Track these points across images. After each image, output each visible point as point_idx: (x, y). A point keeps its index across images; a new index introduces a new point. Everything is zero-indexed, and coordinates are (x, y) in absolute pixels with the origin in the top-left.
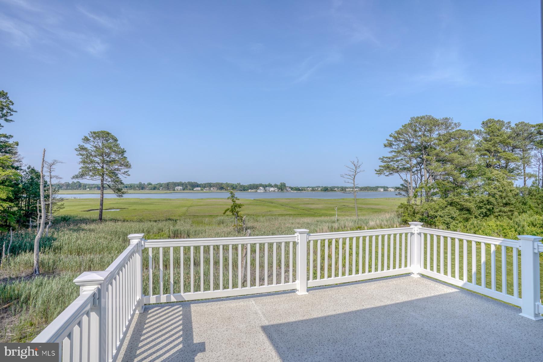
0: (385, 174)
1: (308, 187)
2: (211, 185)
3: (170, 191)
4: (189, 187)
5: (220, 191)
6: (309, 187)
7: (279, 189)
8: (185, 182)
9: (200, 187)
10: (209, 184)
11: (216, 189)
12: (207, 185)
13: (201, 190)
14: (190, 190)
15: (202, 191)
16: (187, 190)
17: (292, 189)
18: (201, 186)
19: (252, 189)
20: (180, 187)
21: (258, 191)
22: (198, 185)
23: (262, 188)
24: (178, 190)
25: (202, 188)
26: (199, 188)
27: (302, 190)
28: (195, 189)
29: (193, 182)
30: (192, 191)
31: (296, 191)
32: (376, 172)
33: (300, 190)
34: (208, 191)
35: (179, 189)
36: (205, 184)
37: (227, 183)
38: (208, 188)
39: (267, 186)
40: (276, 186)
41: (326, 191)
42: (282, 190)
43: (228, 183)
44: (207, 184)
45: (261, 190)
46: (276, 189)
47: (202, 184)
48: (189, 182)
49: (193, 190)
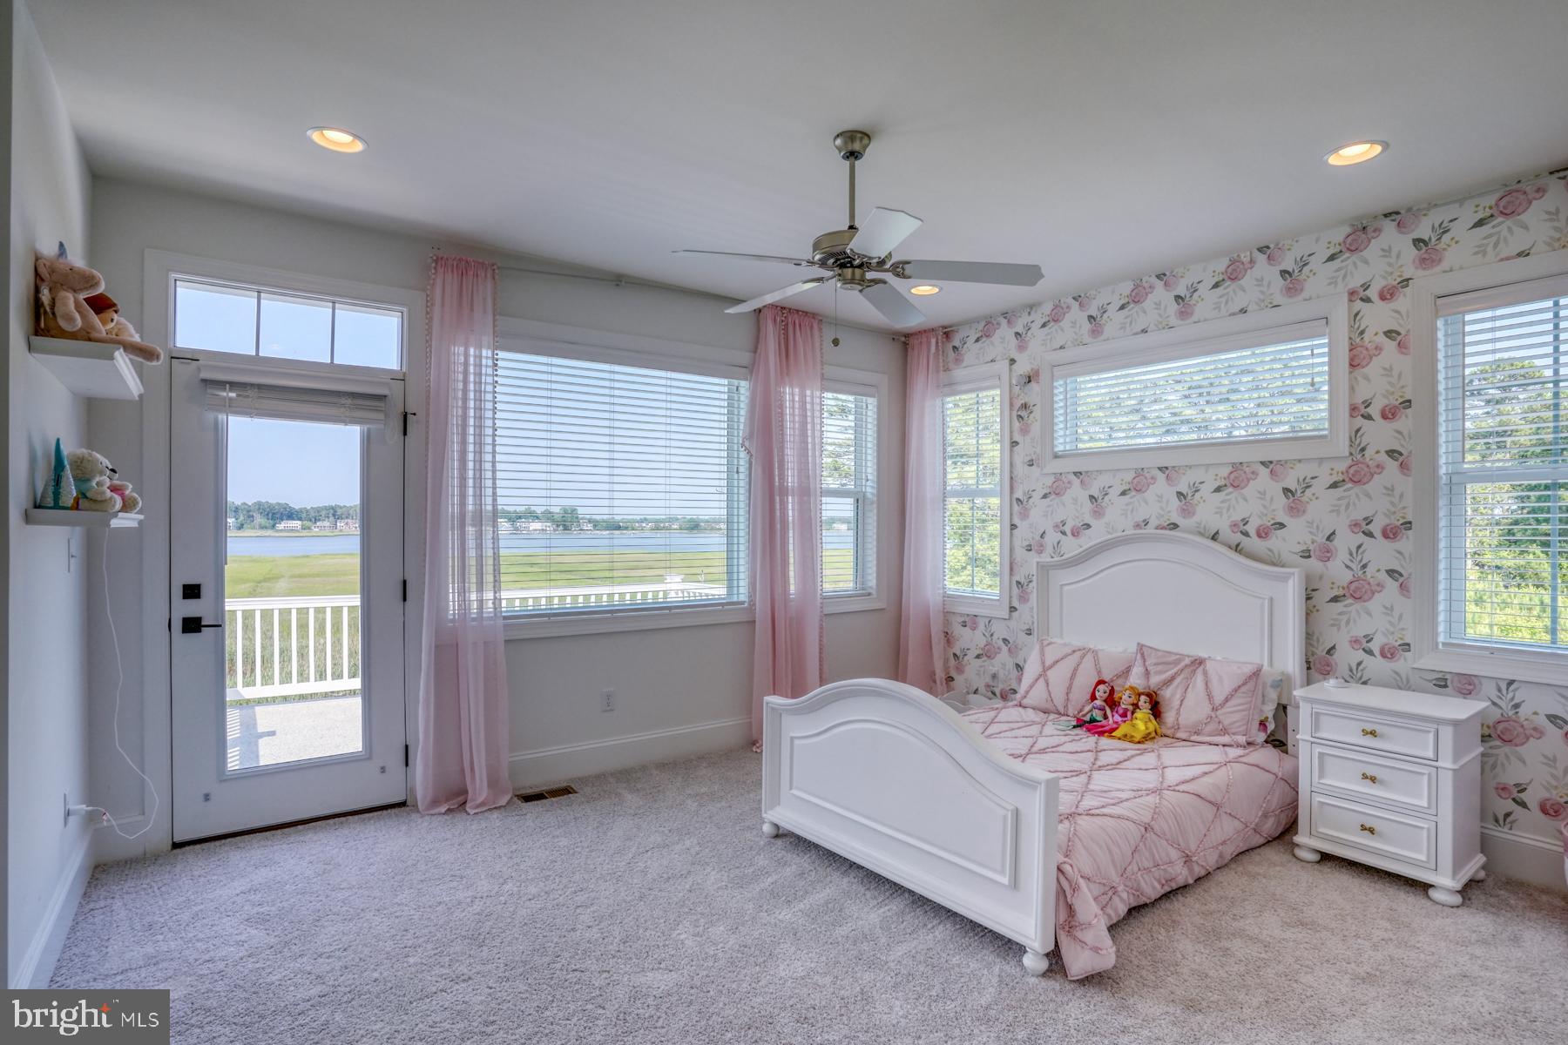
1: (642, 521)
2: (339, 512)
4: (259, 519)
7: (558, 526)
8: (245, 504)
9: (300, 519)
10: (332, 508)
12: (323, 513)
13: (304, 528)
14: (262, 527)
15: (305, 533)
16: (254, 528)
17: (596, 524)
18: (304, 515)
22: (291, 515)
25: (307, 523)
26: (297, 524)
27: (626, 528)
28: (281, 526)
29: (273, 501)
30: (269, 532)
31: (608, 532)
33: (619, 528)
36: (318, 510)
38: (326, 524)
39: (520, 517)
40: (548, 516)
41: (692, 529)
42: (566, 528)
44: (326, 508)
46: (549, 524)
47: (307, 511)
48: (259, 504)
49: (274, 526)
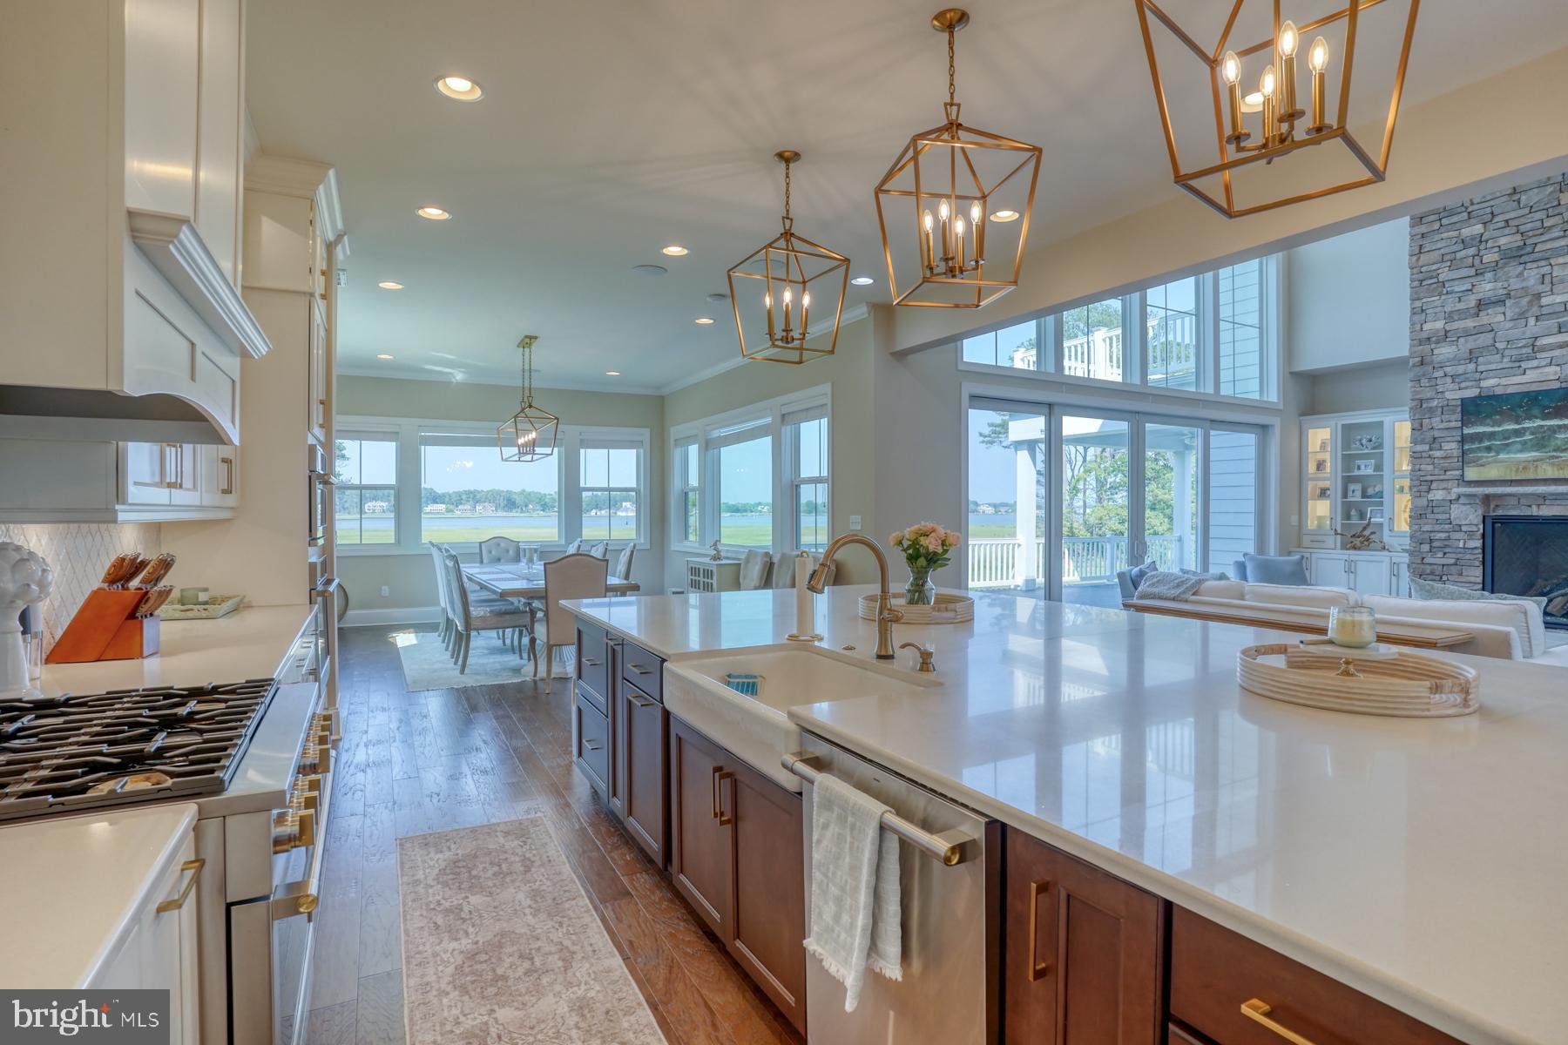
0: (1004, 444)
3: (349, 513)
5: (505, 514)
6: (760, 504)
11: (490, 508)
19: (601, 509)
20: (379, 504)
21: (619, 513)
23: (629, 506)
24: (374, 511)
32: (982, 439)
34: (468, 514)
35: (378, 509)
37: (524, 491)
43: (528, 490)
45: (626, 510)
